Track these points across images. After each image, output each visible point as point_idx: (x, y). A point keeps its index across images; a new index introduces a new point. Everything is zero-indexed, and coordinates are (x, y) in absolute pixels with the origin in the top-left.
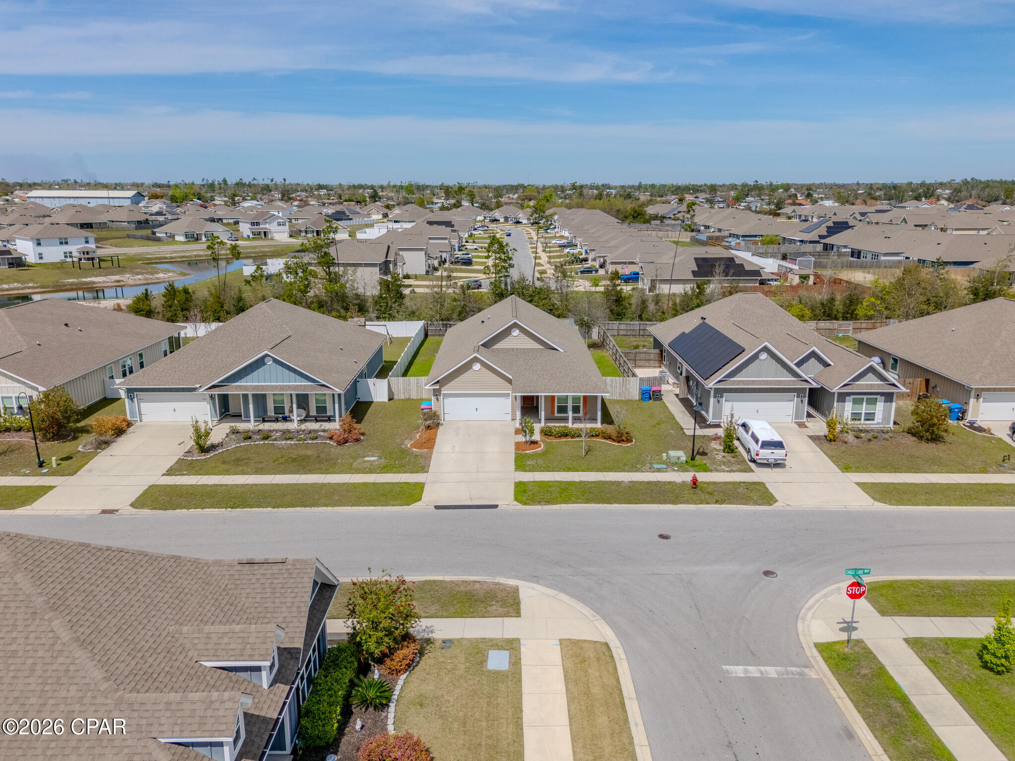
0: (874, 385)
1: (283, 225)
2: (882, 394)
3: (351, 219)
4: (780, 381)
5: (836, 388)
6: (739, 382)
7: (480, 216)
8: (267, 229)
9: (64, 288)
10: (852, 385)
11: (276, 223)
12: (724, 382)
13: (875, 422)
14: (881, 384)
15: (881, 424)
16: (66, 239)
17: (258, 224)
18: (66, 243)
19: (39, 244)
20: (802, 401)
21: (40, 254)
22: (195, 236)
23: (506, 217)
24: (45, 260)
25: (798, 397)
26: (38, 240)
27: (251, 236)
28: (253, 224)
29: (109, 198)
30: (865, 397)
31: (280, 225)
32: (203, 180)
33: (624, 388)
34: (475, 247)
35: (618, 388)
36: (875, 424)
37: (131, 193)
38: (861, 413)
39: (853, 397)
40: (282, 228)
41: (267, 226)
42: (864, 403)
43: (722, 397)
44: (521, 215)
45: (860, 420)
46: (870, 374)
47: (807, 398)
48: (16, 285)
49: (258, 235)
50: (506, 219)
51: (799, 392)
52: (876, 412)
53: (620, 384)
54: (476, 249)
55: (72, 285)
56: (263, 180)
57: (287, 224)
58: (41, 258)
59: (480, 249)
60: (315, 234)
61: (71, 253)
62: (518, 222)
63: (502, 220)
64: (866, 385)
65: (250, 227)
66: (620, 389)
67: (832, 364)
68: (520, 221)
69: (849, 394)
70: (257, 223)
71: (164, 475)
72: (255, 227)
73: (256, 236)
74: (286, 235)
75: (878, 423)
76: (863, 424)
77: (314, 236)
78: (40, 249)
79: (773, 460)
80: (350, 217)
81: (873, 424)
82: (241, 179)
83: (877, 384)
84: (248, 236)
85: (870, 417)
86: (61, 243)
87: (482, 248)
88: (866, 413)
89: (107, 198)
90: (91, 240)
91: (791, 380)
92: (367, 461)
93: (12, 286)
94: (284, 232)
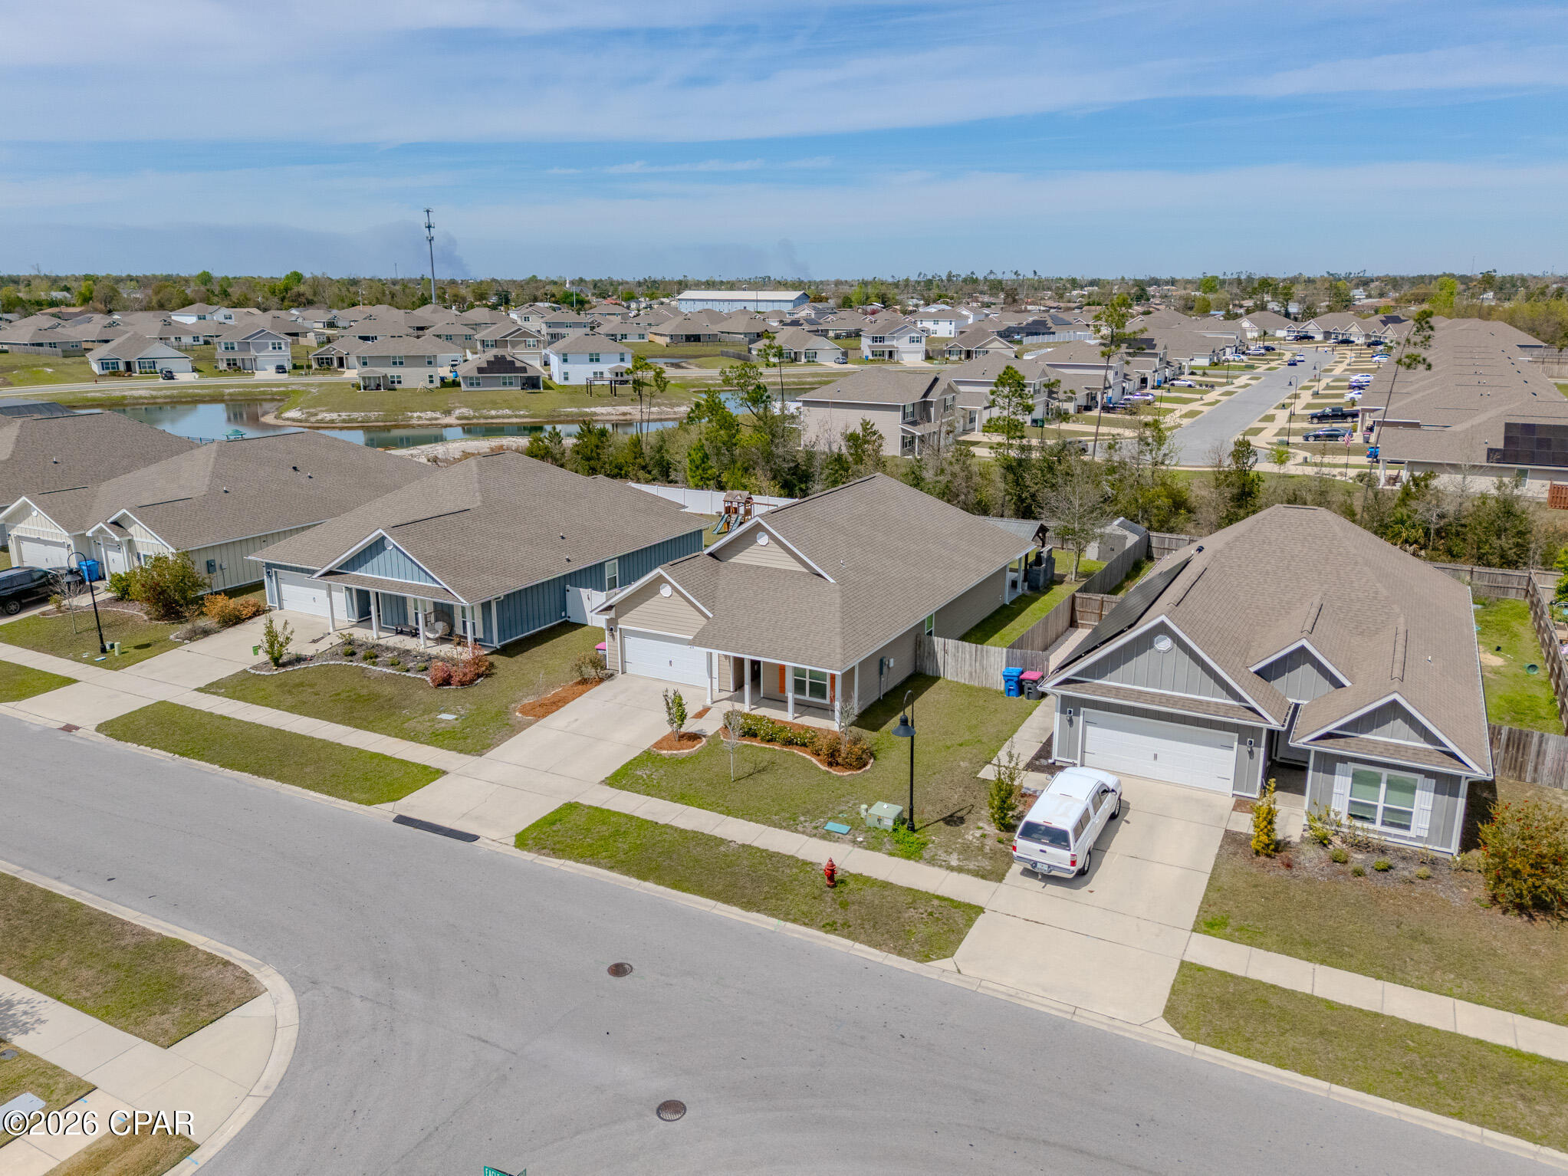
0: (1406, 748)
1: (917, 341)
2: (1429, 774)
3: (1054, 333)
4: (1200, 702)
5: (1305, 740)
6: (1109, 690)
7: (1282, 329)
8: (893, 346)
9: (557, 419)
10: (1348, 740)
11: (907, 338)
12: (1079, 685)
13: (1411, 834)
14: (1426, 750)
15: (1427, 841)
16: (598, 354)
17: (882, 339)
18: (598, 360)
19: (565, 361)
20: (1251, 753)
21: (566, 373)
22: (793, 355)
23: (1328, 332)
24: (572, 382)
25: (1241, 742)
26: (565, 355)
27: (871, 357)
28: (875, 339)
29: (757, 301)
30: (1385, 773)
31: (913, 341)
32: (920, 274)
33: (978, 664)
34: (1189, 383)
35: (968, 663)
36: (1411, 839)
37: (794, 295)
38: (1376, 807)
39: (1352, 766)
40: (915, 345)
41: (894, 343)
42: (1383, 786)
43: (1077, 714)
44: (1354, 329)
45: (1373, 821)
46: (1399, 720)
47: (1263, 749)
48: (508, 412)
49: (880, 355)
50: (1327, 335)
51: (1246, 734)
52: (1414, 810)
53: (971, 656)
54: (1190, 386)
55: (567, 416)
56: (1004, 273)
57: (924, 339)
58: (566, 379)
59: (1198, 387)
60: (963, 356)
61: (602, 373)
62: (1347, 342)
63: (1319, 337)
64: (1386, 744)
65: (871, 343)
66: (971, 665)
67: (1347, 683)
68: (1352, 339)
69: (1344, 759)
70: (880, 338)
71: (199, 690)
72: (878, 344)
73: (878, 357)
74: (921, 356)
75: (1419, 838)
76: (1376, 830)
77: (960, 359)
78: (567, 367)
79: (1046, 868)
80: (1051, 330)
81: (1404, 837)
82: (972, 273)
83: (1415, 748)
84: (867, 357)
85: (1399, 819)
86: (591, 360)
87: (1201, 385)
88: (1385, 809)
89: (754, 301)
90: (628, 357)
91: (1224, 705)
92: (443, 721)
93: (500, 412)
94: (919, 352)
